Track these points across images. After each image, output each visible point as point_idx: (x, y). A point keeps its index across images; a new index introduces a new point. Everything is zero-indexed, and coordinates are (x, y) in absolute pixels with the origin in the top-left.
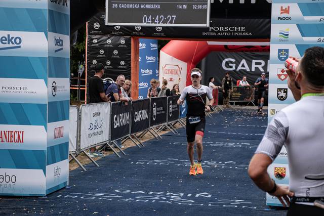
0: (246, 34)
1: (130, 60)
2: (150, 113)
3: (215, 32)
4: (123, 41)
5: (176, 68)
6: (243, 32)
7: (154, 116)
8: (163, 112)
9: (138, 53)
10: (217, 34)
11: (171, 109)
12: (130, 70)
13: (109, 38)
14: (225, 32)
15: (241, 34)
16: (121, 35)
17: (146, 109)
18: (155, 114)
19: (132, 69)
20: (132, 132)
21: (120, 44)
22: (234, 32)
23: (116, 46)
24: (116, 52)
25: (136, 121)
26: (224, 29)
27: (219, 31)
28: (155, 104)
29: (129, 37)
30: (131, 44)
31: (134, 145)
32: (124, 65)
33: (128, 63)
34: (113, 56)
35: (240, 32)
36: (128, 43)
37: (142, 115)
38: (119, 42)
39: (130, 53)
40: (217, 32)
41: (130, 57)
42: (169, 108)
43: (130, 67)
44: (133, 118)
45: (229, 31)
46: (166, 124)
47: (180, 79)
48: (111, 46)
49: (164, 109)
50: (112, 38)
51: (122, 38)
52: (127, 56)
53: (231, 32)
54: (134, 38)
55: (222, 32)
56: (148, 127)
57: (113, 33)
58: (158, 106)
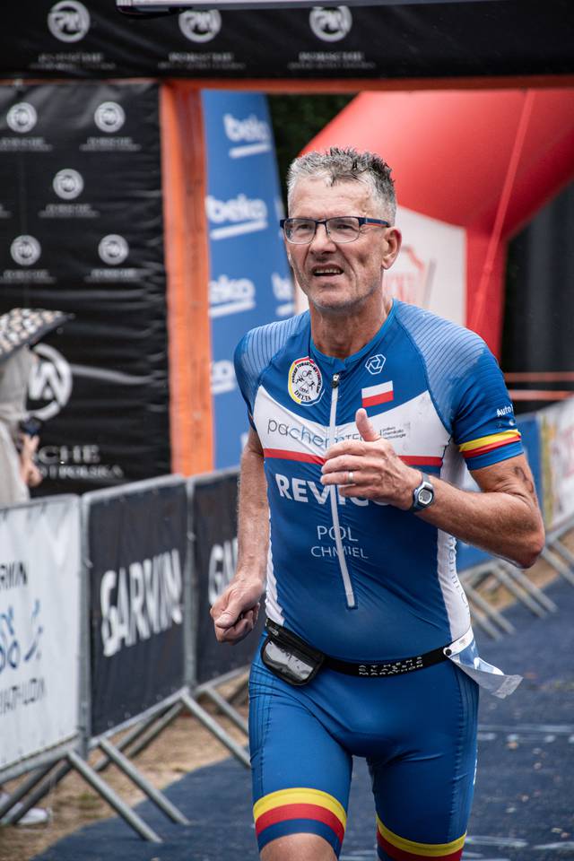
1: (159, 231)
12: (162, 289)
13: (20, 97)
16: (95, 76)
19: (173, 281)
20: (202, 675)
21: (95, 132)
23: (68, 144)
29: (144, 83)
30: (158, 128)
31: (220, 756)
32: (126, 265)
33: (148, 245)
34: (51, 210)
36: (142, 123)
38: (82, 122)
39: (157, 183)
41: (157, 209)
43: (163, 274)
44: (201, 586)
48: (37, 144)
50: (44, 92)
51: (104, 91)
52: (139, 208)
54: (171, 87)
57: (44, 61)
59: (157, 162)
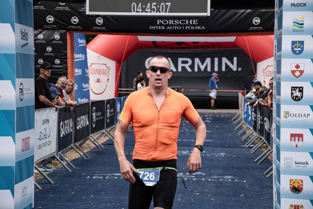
0: (199, 28)
1: (66, 58)
2: (90, 119)
3: (163, 25)
4: (57, 36)
5: (104, 67)
6: (195, 26)
7: (94, 122)
8: (102, 118)
9: (74, 50)
10: (166, 27)
11: (108, 114)
12: (67, 69)
13: (40, 33)
14: (175, 25)
15: (193, 28)
16: (54, 29)
17: (86, 114)
18: (95, 120)
19: (69, 68)
20: (75, 141)
21: (54, 39)
22: (185, 25)
23: (49, 42)
24: (49, 49)
25: (78, 128)
26: (174, 22)
27: (168, 25)
28: (94, 108)
29: (64, 31)
30: (66, 40)
32: (60, 64)
33: (64, 61)
34: (46, 54)
35: (192, 25)
36: (63, 38)
37: (83, 121)
38: (52, 38)
39: (66, 50)
40: (166, 26)
41: (66, 54)
42: (107, 112)
43: (67, 67)
44: (76, 125)
45: (179, 25)
46: (104, 131)
47: (108, 79)
48: (43, 41)
49: (103, 114)
50: (45, 32)
51: (56, 32)
52: (62, 54)
53: (182, 26)
54: (69, 32)
55: (172, 25)
56: (89, 135)
57: (45, 26)
58: (97, 111)
59: (66, 46)
